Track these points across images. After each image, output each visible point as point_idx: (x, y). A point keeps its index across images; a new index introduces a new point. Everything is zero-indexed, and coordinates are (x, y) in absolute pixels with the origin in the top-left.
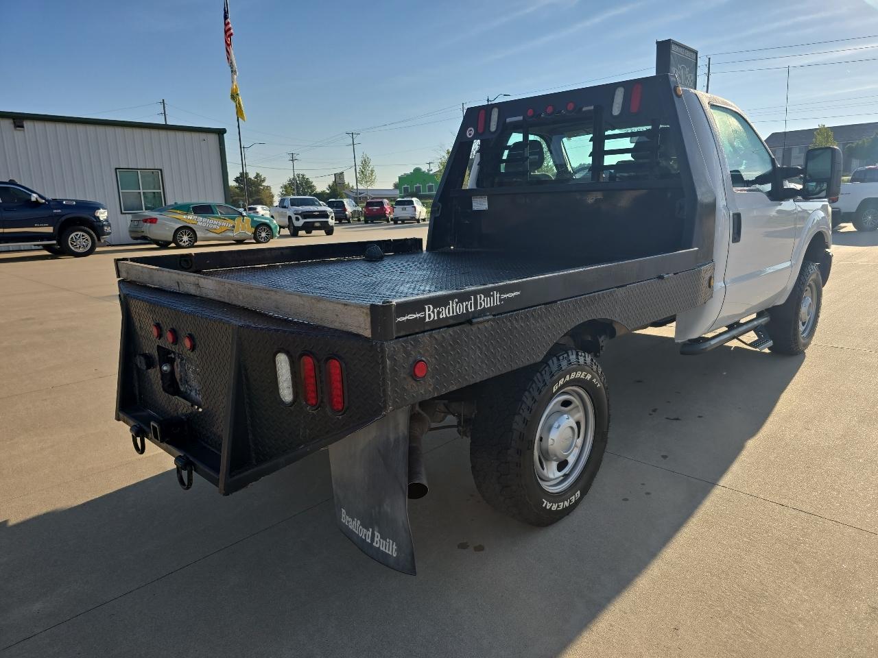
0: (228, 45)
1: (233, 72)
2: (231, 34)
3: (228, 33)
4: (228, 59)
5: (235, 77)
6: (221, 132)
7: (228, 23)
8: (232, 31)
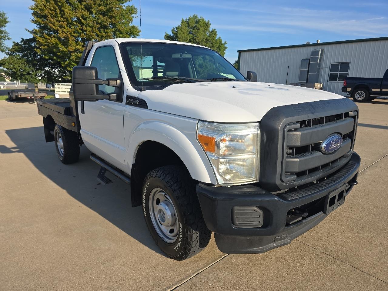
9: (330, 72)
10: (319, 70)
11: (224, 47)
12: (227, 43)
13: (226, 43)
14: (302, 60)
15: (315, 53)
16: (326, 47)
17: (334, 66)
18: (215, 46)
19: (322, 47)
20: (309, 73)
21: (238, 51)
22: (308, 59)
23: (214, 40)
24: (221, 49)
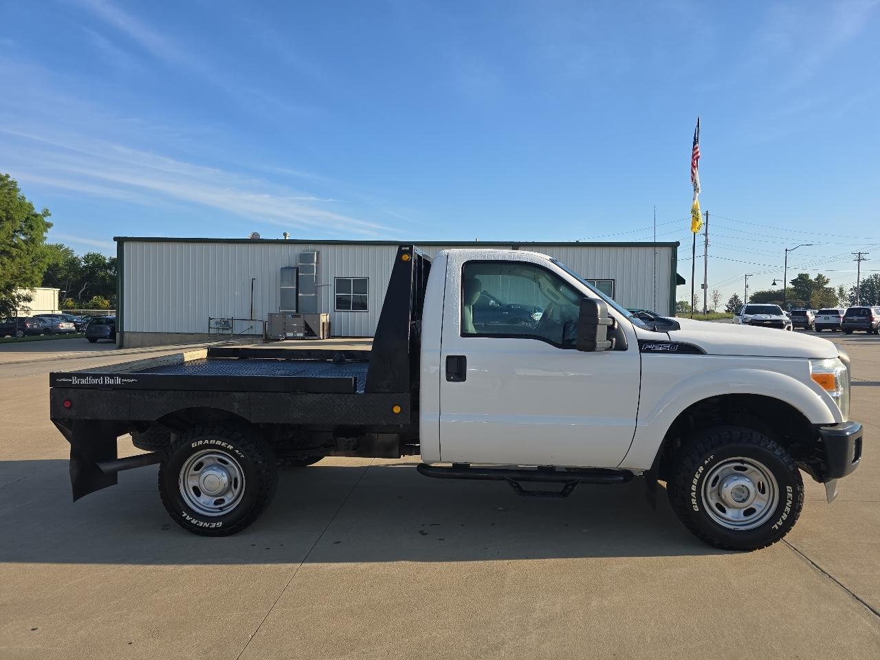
0: (693, 166)
1: (696, 189)
2: (698, 157)
3: (695, 157)
4: (692, 179)
5: (697, 194)
6: (675, 246)
7: (697, 148)
8: (699, 154)
9: (336, 294)
10: (316, 289)
11: (43, 223)
12: (50, 215)
13: (46, 213)
14: (282, 268)
15: (306, 258)
16: (324, 249)
17: (342, 284)
18: (16, 218)
19: (317, 247)
20: (300, 295)
21: (115, 239)
22: (294, 268)
23: (11, 201)
24: (35, 226)
